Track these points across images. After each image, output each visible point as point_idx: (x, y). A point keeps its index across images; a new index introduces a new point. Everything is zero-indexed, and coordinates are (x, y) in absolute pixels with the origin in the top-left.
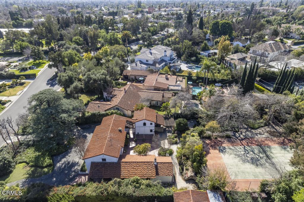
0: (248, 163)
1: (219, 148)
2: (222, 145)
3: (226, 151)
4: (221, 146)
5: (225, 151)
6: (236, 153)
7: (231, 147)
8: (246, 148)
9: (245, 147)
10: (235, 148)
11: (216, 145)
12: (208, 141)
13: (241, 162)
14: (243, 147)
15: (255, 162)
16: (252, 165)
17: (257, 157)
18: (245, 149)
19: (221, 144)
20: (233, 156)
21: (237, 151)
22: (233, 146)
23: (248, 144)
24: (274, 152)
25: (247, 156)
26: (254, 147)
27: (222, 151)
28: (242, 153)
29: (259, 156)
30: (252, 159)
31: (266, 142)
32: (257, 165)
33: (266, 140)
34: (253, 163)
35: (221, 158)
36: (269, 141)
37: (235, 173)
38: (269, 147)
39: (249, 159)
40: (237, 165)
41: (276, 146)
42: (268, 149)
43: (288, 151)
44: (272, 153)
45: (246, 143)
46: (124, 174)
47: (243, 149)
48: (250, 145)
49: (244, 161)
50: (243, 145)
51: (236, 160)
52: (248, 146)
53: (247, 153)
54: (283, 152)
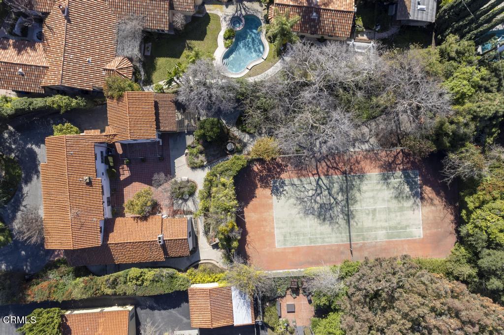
0: (311, 216)
1: (274, 183)
2: (281, 176)
3: (283, 191)
4: (278, 178)
5: (281, 190)
6: (299, 193)
7: (296, 181)
8: (321, 182)
9: (319, 178)
10: (301, 181)
11: (269, 176)
12: (258, 165)
13: (301, 215)
14: (317, 177)
15: (324, 213)
16: (316, 220)
17: (332, 201)
18: (317, 184)
19: (280, 173)
20: (292, 201)
21: (304, 189)
22: (299, 177)
23: (328, 171)
24: (364, 188)
25: (315, 201)
26: (337, 177)
27: (276, 191)
28: (311, 193)
29: (335, 199)
30: (321, 207)
31: (362, 163)
32: (324, 220)
33: (365, 158)
34: (319, 216)
35: (270, 206)
36: (368, 161)
37: (285, 237)
38: (361, 177)
39: (316, 206)
40: (292, 221)
41: (374, 174)
42: (357, 182)
43: (388, 184)
44: (359, 190)
45: (325, 168)
46: (119, 259)
47: (314, 183)
48: (330, 174)
49: (307, 212)
50: (318, 173)
51: (295, 211)
52: (326, 175)
53: (319, 195)
54: (379, 187)
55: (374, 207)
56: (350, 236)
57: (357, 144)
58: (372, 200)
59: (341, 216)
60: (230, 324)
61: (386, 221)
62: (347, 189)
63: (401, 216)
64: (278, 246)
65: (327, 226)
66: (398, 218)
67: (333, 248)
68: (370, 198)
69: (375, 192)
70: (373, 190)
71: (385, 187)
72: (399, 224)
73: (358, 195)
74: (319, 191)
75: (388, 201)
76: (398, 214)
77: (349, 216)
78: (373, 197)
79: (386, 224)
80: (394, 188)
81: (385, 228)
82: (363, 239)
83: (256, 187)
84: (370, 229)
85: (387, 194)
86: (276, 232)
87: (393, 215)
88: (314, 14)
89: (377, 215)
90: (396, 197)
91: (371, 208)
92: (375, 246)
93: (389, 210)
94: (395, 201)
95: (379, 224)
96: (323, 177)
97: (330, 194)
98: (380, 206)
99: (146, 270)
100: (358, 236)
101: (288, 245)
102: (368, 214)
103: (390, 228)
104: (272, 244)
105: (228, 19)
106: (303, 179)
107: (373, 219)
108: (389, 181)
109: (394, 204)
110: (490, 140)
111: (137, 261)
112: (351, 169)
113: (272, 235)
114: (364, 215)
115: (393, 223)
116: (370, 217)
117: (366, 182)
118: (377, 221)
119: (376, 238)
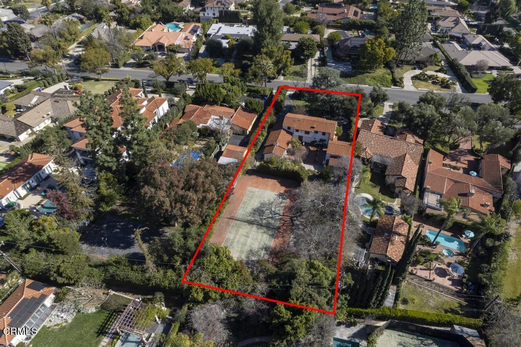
0: (259, 205)
1: (286, 195)
2: (288, 199)
3: (280, 198)
6: (275, 204)
7: (282, 205)
8: (278, 215)
9: (281, 215)
11: (290, 195)
13: (262, 202)
14: (281, 214)
15: (259, 211)
16: (256, 207)
17: (264, 217)
19: (290, 199)
20: (272, 200)
21: (277, 207)
22: (285, 206)
23: (283, 220)
24: (265, 235)
25: (267, 210)
26: (278, 224)
27: (281, 195)
28: (273, 209)
29: (265, 219)
30: (262, 211)
31: (282, 239)
32: (255, 211)
33: (284, 241)
34: (258, 209)
35: (273, 190)
36: (282, 242)
37: (253, 192)
38: (272, 236)
39: (264, 209)
40: (260, 197)
41: (272, 243)
42: (270, 233)
43: (262, 249)
44: (265, 232)
45: (286, 220)
46: (272, 133)
47: (278, 212)
48: (281, 221)
49: (263, 205)
50: (284, 215)
51: (266, 200)
52: (281, 219)
53: (271, 212)
54: (262, 243)
55: (250, 237)
56: (238, 220)
57: (295, 240)
58: (255, 237)
59: (253, 219)
60: (223, 155)
61: (238, 241)
62: (268, 227)
63: (238, 250)
64: (250, 188)
65: (250, 210)
66: (237, 248)
67: (235, 211)
68: (257, 237)
69: (259, 241)
70: (261, 240)
71: (261, 246)
72: (233, 248)
73: (262, 231)
74: (272, 213)
75: (250, 246)
76: (239, 249)
77: (251, 223)
78: (257, 239)
79: (236, 240)
80: (258, 251)
81: (234, 239)
82: (233, 226)
83: (286, 188)
84: (237, 231)
85: (256, 246)
86: (258, 190)
87: (240, 246)
88: (387, 234)
89: (244, 238)
90: (251, 251)
91: (251, 236)
92: (225, 231)
93: (244, 244)
94: (249, 249)
95: (238, 237)
96: (280, 217)
97: (269, 218)
98: (249, 241)
99: (264, 138)
100: (236, 224)
101: (247, 192)
102: (247, 233)
103: (232, 242)
104: (251, 186)
105: (391, 206)
106: (283, 208)
107: (243, 235)
108: (264, 250)
109: (247, 248)
110: (274, 282)
111: (269, 138)
112: (280, 232)
113: (257, 187)
114: (247, 231)
115: (235, 244)
116: (245, 234)
117: (268, 237)
118: (240, 236)
119: (230, 232)
